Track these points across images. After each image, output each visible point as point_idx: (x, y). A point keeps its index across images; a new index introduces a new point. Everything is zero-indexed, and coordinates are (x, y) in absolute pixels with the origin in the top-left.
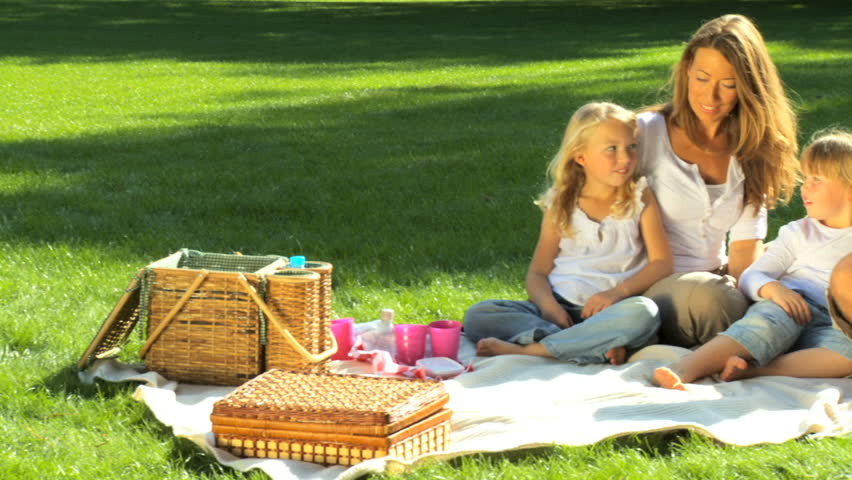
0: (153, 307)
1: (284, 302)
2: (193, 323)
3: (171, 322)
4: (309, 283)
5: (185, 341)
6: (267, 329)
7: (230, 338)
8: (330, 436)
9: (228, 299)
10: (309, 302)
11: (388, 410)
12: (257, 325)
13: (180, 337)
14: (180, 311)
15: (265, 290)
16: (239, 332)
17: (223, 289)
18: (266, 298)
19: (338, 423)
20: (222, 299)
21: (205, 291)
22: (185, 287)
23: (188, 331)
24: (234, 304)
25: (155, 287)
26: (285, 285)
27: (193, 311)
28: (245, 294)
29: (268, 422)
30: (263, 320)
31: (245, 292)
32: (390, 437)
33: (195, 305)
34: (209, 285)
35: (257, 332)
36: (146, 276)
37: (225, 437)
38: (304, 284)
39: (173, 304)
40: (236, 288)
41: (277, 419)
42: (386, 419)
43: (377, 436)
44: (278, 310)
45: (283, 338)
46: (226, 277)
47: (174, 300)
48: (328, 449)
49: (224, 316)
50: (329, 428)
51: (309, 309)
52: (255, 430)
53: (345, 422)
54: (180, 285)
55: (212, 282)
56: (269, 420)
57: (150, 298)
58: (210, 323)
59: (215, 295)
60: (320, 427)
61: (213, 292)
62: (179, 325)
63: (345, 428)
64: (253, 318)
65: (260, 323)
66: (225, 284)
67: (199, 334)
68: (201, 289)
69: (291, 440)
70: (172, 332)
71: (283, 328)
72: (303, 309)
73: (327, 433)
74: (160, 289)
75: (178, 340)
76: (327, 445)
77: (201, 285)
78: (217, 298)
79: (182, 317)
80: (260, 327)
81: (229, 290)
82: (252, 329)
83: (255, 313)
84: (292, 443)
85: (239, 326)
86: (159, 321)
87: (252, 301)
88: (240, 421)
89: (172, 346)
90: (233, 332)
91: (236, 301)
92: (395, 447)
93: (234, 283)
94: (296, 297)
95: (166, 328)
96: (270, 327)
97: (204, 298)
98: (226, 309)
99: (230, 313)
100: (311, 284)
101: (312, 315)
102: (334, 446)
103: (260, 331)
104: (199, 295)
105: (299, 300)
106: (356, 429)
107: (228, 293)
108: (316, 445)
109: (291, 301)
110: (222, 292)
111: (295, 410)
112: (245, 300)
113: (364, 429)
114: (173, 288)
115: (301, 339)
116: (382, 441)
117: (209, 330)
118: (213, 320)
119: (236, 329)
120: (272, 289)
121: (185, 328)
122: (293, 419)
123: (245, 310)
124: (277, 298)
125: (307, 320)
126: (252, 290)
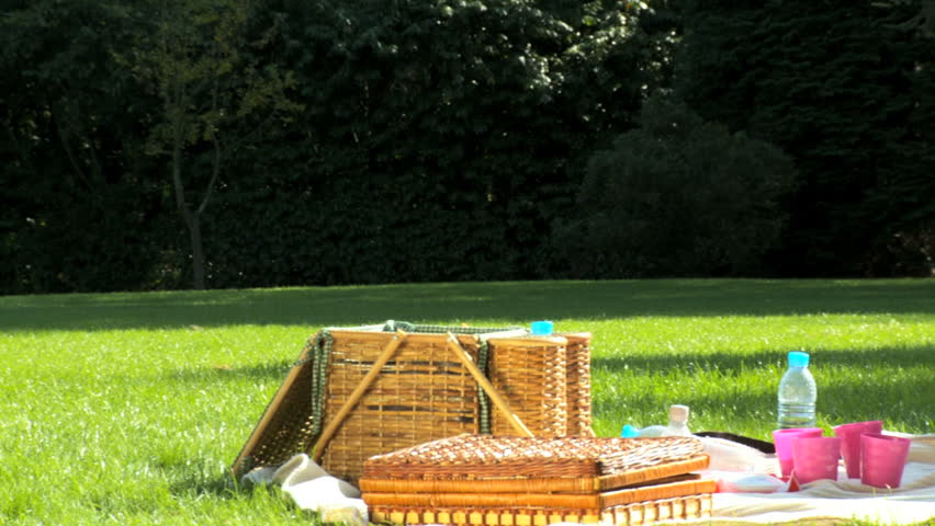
0: (331, 387)
1: (513, 375)
2: (386, 408)
3: (355, 407)
4: (548, 348)
5: (375, 435)
6: (490, 418)
7: (437, 429)
8: (521, 498)
9: (434, 373)
10: (548, 375)
11: (602, 458)
12: (476, 411)
13: (368, 429)
14: (368, 392)
15: (486, 358)
16: (450, 420)
17: (427, 359)
18: (488, 373)
19: (531, 477)
20: (427, 372)
21: (402, 363)
22: (376, 357)
23: (379, 421)
24: (442, 380)
25: (333, 359)
26: (512, 350)
27: (385, 392)
28: (459, 365)
29: (437, 483)
30: (483, 403)
31: (459, 361)
32: (604, 495)
33: (390, 381)
34: (407, 354)
35: (476, 421)
36: (321, 343)
37: (382, 509)
38: (541, 349)
39: (357, 383)
40: (445, 356)
41: (449, 477)
42: (598, 468)
43: (586, 494)
44: (505, 388)
45: (512, 428)
46: (431, 341)
47: (360, 376)
48: (518, 517)
49: (428, 398)
50: (518, 487)
51: (550, 386)
52: (421, 496)
53: (540, 477)
54: (369, 354)
55: (413, 349)
56: (439, 479)
57: (327, 375)
58: (410, 409)
59: (415, 368)
60: (508, 487)
61: (414, 363)
62: (367, 412)
63: (540, 486)
64: (471, 400)
65: (480, 408)
66: (431, 350)
67: (395, 426)
68: (399, 359)
69: (469, 508)
70: (359, 422)
71: (512, 412)
72: (540, 385)
73: (516, 493)
74: (341, 361)
75: (366, 434)
76: (517, 512)
77: (397, 353)
78: (418, 372)
79: (372, 400)
80: (480, 413)
81: (435, 359)
82: (470, 416)
83: (472, 392)
84: (471, 512)
85: (449, 411)
86: (338, 407)
87: (468, 374)
88: (400, 485)
89: (359, 443)
90: (441, 421)
91: (445, 376)
92: (613, 511)
93: (443, 349)
94: (529, 367)
95: (348, 417)
96: (494, 415)
97: (401, 372)
98: (432, 388)
99: (437, 392)
100: (553, 350)
101: (554, 395)
102: (527, 512)
103: (480, 419)
104: (393, 368)
105: (535, 372)
106: (554, 486)
107: (435, 364)
108: (502, 512)
109: (522, 374)
110: (426, 363)
111: (473, 463)
112: (460, 374)
113: (568, 485)
114: (359, 359)
115: (538, 429)
116: (592, 499)
117: (409, 418)
118: (414, 403)
119: (446, 415)
120: (497, 357)
121: (376, 416)
122: (471, 476)
123: (459, 389)
124: (502, 370)
125: (547, 402)
126: (466, 359)
